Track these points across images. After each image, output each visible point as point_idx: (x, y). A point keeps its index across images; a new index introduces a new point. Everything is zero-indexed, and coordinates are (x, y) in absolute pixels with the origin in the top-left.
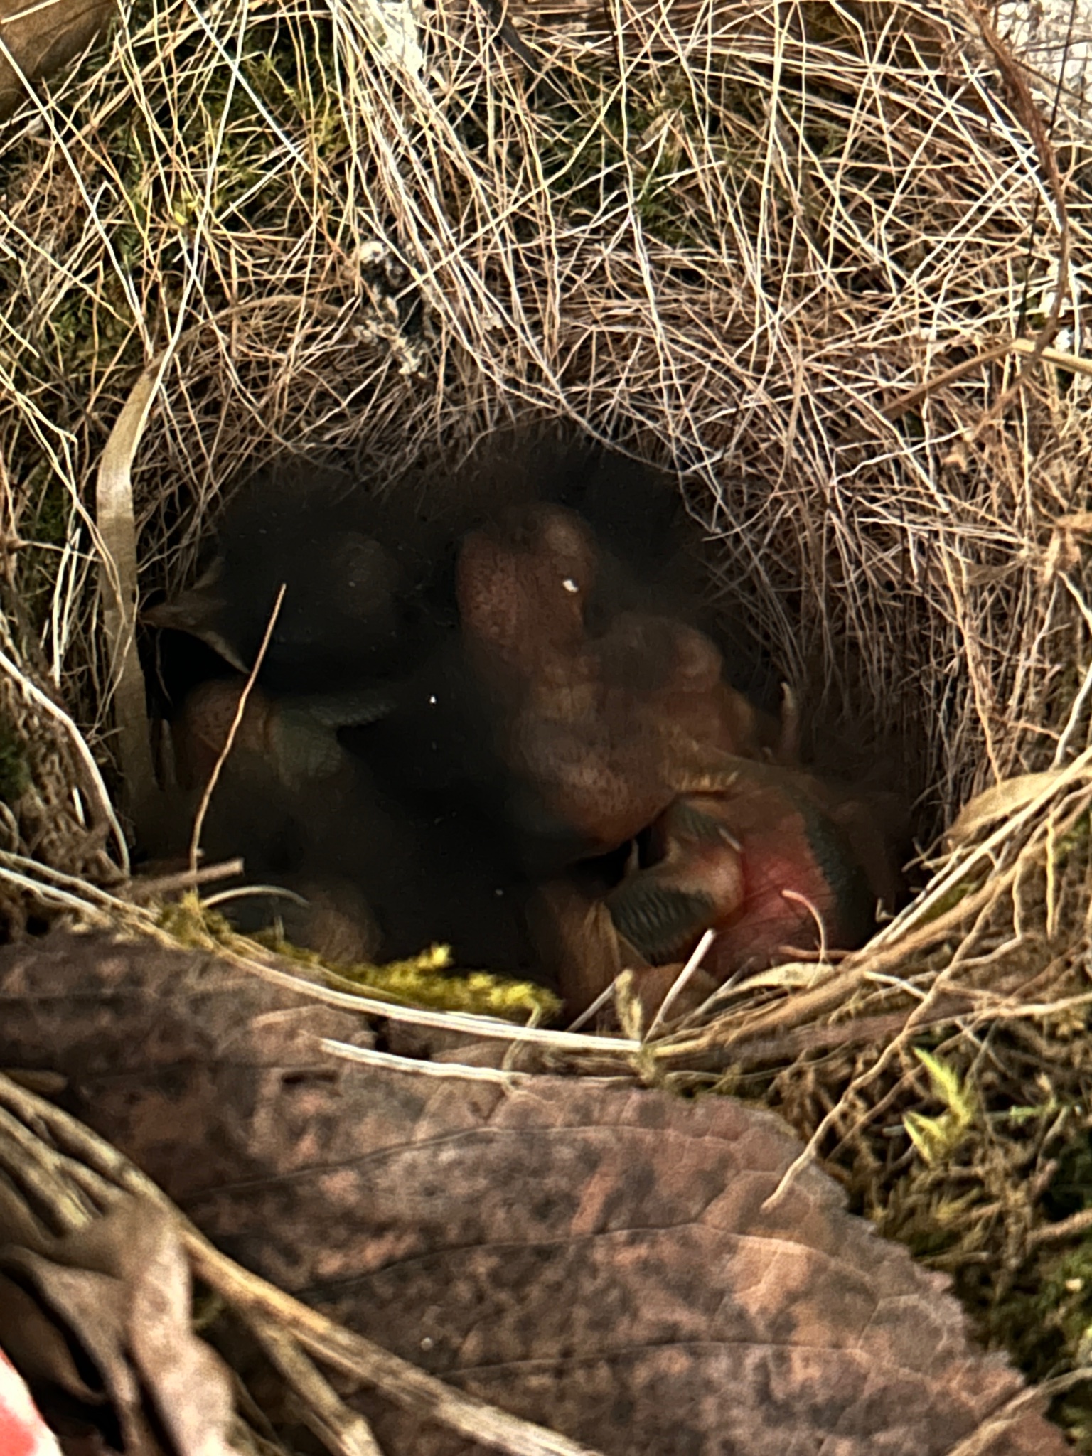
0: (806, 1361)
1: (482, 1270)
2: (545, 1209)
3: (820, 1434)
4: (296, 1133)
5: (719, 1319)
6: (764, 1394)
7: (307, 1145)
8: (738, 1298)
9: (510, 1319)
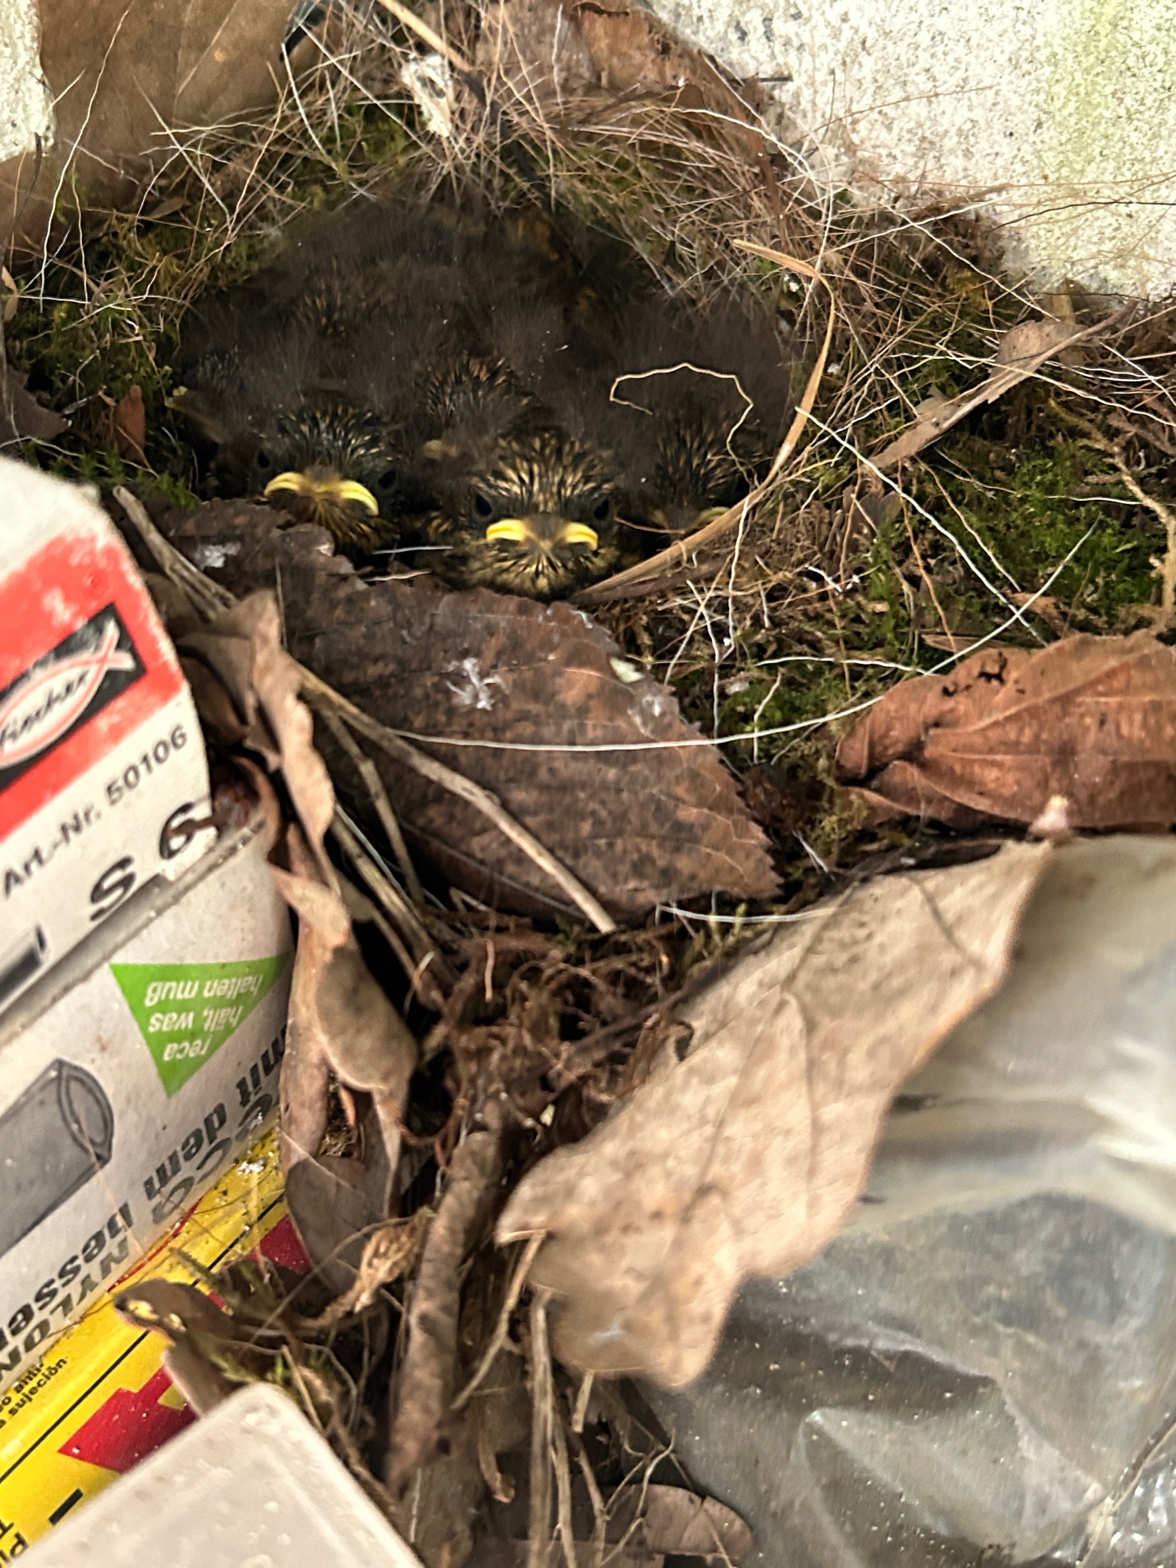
0: (595, 727)
1: (429, 684)
2: (464, 654)
3: (599, 766)
4: (333, 606)
5: (551, 708)
7: (339, 612)
8: (560, 698)
9: (441, 708)
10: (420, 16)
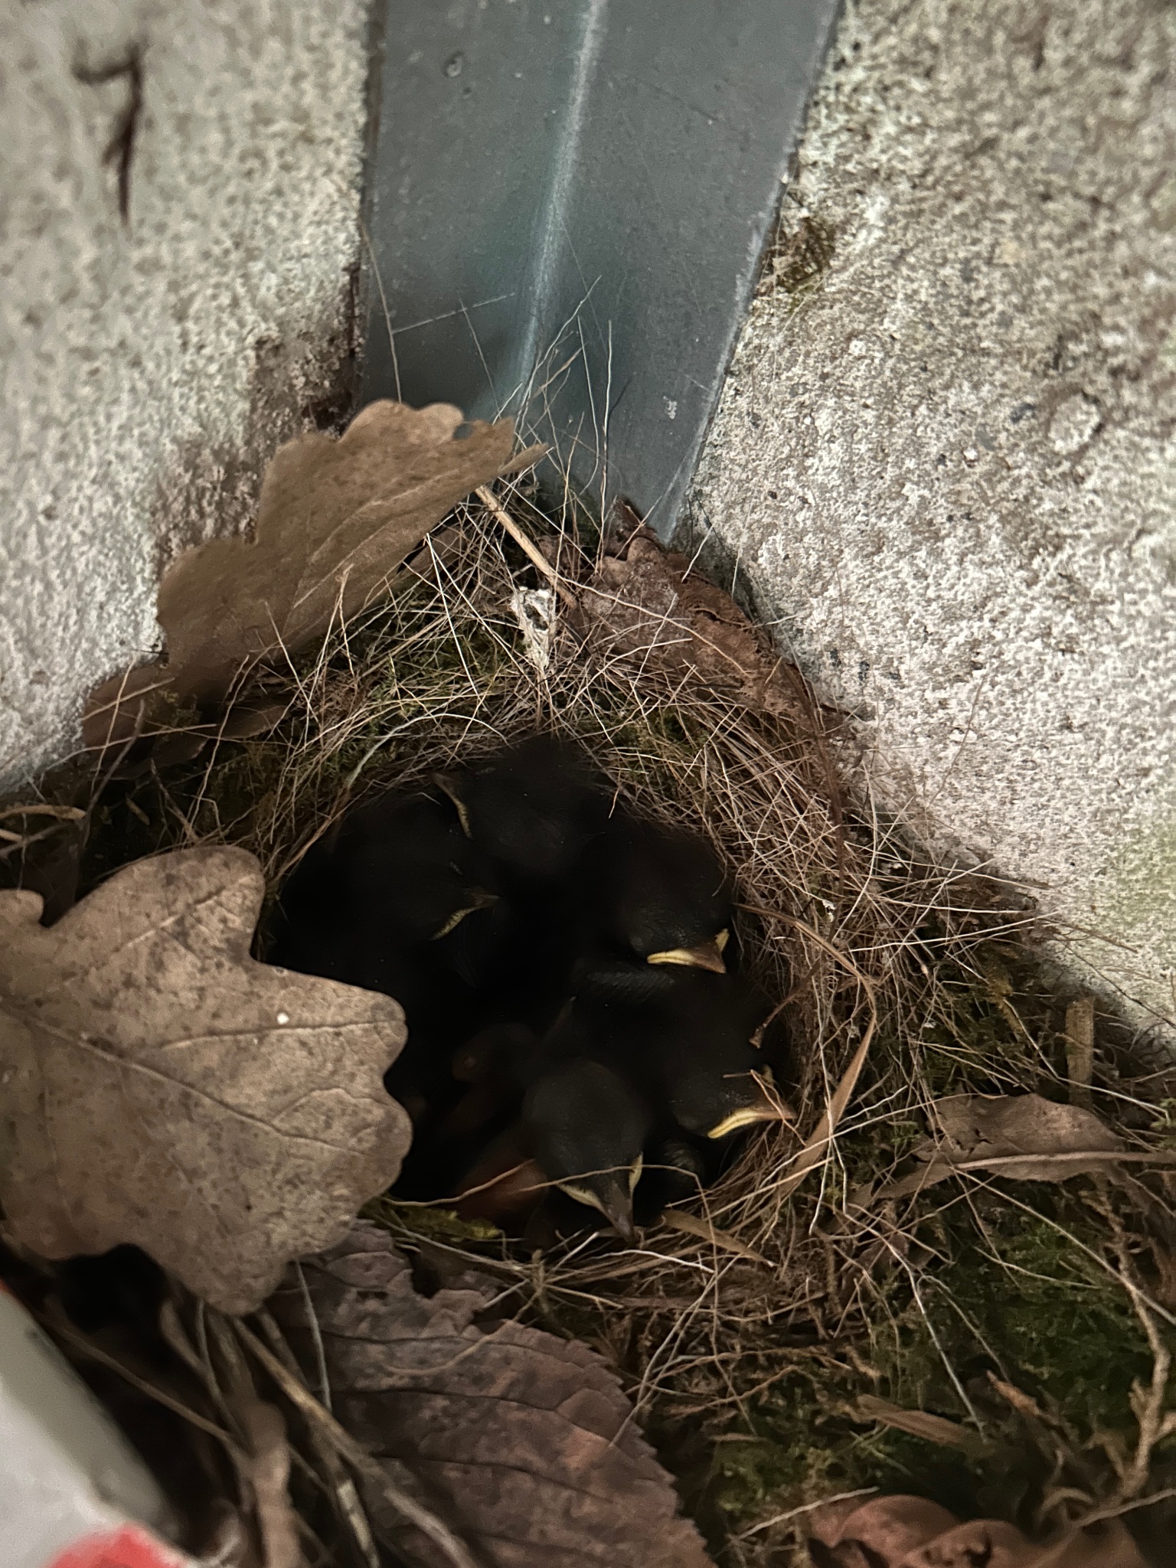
1: (439, 1406)
2: (479, 1380)
3: (590, 1537)
5: (554, 1468)
6: (567, 1513)
7: (364, 1327)
8: (564, 1459)
10: (536, 544)
